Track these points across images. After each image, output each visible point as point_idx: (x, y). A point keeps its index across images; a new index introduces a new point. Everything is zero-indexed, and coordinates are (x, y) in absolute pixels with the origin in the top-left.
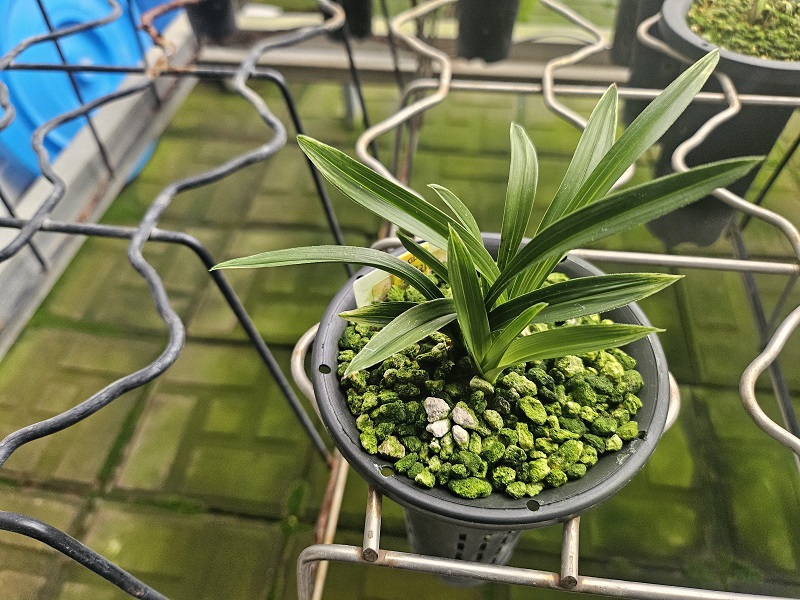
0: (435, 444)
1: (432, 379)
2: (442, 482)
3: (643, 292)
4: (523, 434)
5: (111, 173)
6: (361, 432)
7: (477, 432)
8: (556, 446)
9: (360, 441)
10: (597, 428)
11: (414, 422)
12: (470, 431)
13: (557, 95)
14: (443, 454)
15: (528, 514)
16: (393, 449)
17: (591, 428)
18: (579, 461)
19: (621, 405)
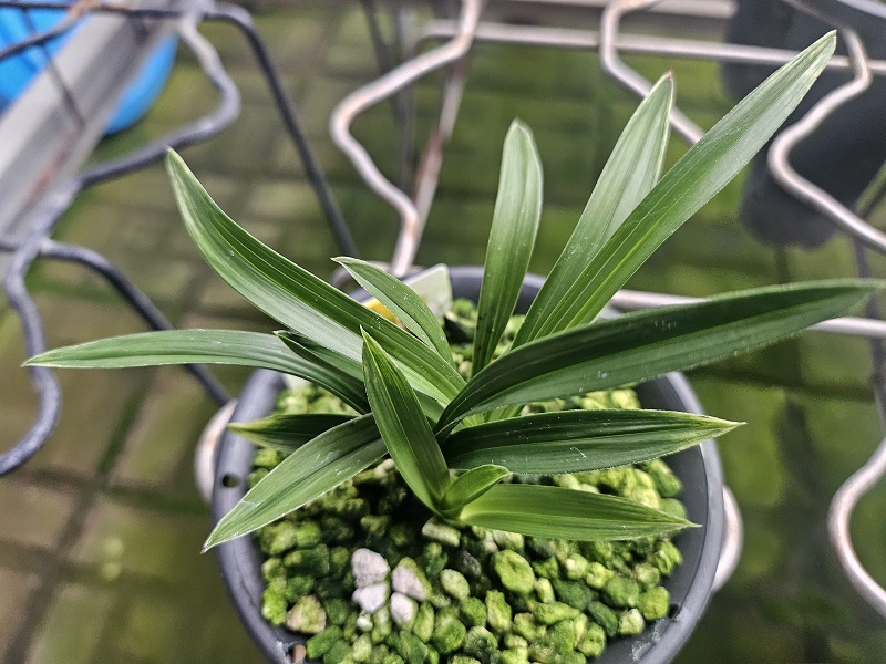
0: (364, 622)
3: (678, 442)
4: (496, 610)
5: (82, 124)
7: (429, 603)
8: (543, 631)
10: (609, 597)
11: (340, 580)
12: (419, 603)
14: (376, 636)
16: (306, 620)
17: (602, 595)
18: (577, 650)
19: (650, 558)
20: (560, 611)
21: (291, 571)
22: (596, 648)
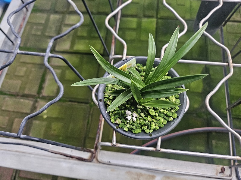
0: (128, 121)
1: (128, 104)
2: (130, 130)
4: (149, 118)
6: (111, 117)
7: (138, 118)
8: (157, 121)
9: (110, 120)
11: (123, 115)
14: (130, 124)
15: (149, 137)
16: (118, 122)
17: (166, 115)
18: (162, 124)
19: (174, 109)
20: (160, 118)
21: (115, 115)
22: (165, 123)
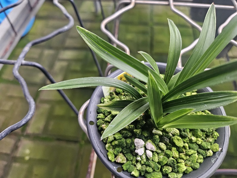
0: (139, 158)
1: (136, 128)
2: (142, 174)
4: (175, 153)
5: (16, 34)
6: (108, 151)
7: (156, 152)
8: (188, 157)
9: (107, 156)
10: (203, 147)
11: (130, 148)
12: (153, 152)
13: (175, 6)
14: (143, 162)
16: (121, 160)
18: (197, 162)
21: (114, 147)
